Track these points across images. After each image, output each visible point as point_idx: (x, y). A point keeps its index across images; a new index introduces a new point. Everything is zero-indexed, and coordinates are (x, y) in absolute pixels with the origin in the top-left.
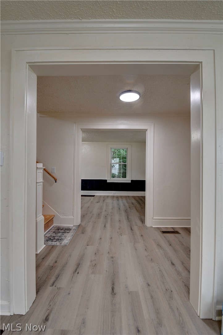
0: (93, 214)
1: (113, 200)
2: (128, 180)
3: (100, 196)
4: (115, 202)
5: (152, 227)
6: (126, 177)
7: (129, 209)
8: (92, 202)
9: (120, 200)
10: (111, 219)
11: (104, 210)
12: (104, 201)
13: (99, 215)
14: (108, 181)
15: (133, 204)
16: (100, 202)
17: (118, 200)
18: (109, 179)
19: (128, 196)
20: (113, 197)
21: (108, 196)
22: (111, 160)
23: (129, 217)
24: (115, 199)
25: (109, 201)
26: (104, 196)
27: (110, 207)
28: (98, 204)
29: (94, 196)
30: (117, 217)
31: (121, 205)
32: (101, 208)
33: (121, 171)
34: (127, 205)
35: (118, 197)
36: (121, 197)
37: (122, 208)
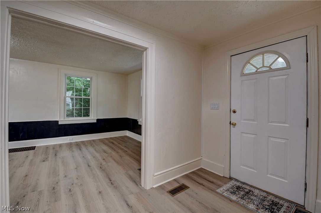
0: (41, 192)
1: (73, 151)
2: (92, 119)
3: (47, 147)
4: (77, 153)
5: (153, 188)
6: (89, 116)
7: (104, 163)
8: (32, 160)
9: (83, 148)
10: (83, 192)
11: (62, 175)
12: (56, 155)
13: (54, 190)
14: (60, 123)
15: (105, 152)
16: (50, 159)
17: (80, 150)
18: (62, 119)
19: (94, 141)
20: (70, 145)
21: (60, 146)
22: (65, 93)
23: (113, 179)
24: (74, 148)
25: (66, 153)
26: (54, 147)
27: (72, 166)
28: (46, 163)
29: (33, 148)
30: (92, 186)
31: (89, 157)
32: (54, 172)
33: (82, 108)
34: (97, 155)
35: (78, 145)
36: (83, 142)
37: (93, 163)
